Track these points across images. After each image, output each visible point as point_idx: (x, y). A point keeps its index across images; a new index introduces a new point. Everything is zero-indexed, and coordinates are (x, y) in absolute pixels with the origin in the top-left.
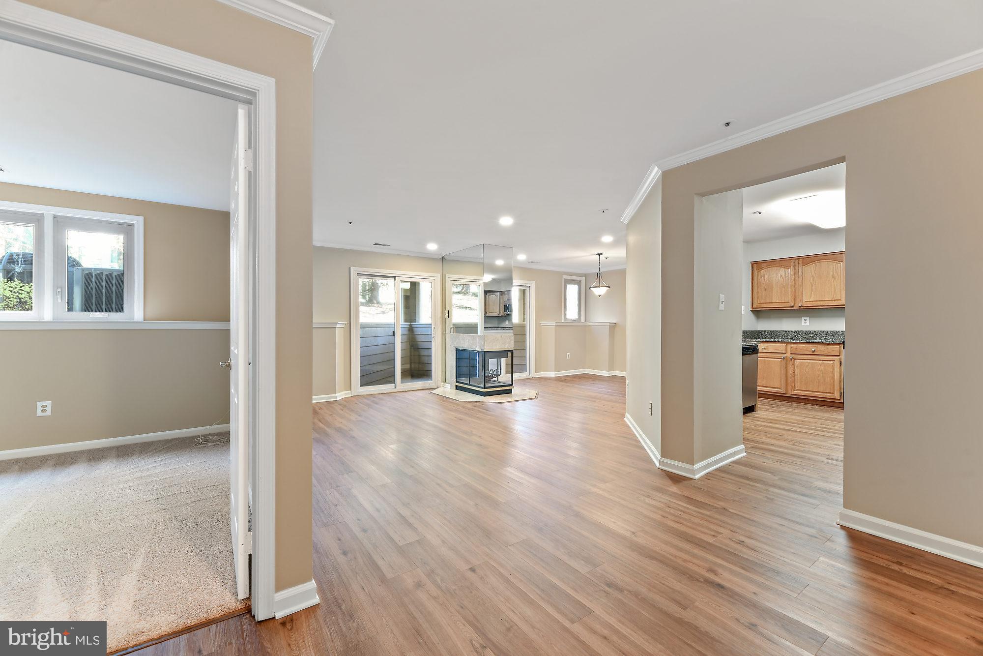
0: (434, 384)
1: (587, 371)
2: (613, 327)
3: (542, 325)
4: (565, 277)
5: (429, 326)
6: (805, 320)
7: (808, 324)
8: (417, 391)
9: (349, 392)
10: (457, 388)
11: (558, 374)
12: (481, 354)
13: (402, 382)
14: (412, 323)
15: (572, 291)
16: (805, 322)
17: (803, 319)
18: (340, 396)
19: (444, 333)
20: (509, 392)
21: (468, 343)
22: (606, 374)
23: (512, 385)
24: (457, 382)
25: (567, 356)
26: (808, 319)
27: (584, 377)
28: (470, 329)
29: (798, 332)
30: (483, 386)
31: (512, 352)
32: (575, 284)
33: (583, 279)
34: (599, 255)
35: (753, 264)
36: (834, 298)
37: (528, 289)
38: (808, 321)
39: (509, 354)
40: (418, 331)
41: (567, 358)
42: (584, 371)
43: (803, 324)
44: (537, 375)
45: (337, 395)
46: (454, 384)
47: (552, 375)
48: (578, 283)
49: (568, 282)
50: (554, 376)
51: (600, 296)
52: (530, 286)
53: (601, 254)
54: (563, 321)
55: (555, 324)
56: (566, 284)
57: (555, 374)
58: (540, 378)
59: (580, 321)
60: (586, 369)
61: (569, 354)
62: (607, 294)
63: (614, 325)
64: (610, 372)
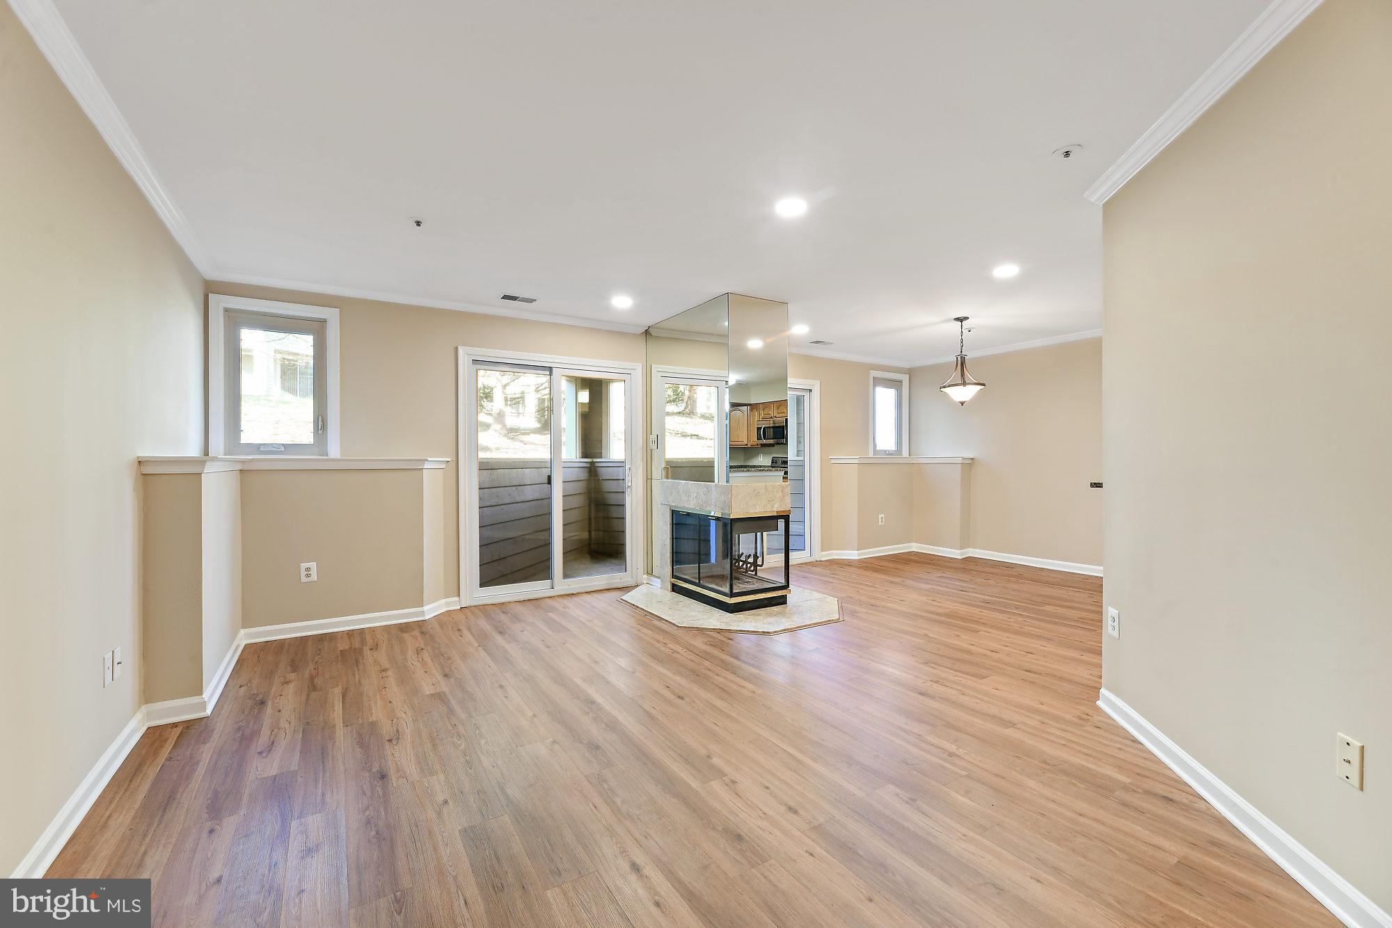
0: (630, 579)
1: (915, 547)
2: (969, 465)
3: (833, 461)
4: (873, 373)
5: (620, 465)
8: (596, 595)
9: (456, 599)
10: (675, 589)
11: (864, 554)
12: (720, 524)
13: (566, 576)
14: (595, 460)
15: (885, 399)
18: (431, 610)
19: (649, 479)
20: (782, 601)
21: (694, 498)
22: (957, 554)
23: (786, 587)
24: (674, 576)
25: (880, 520)
27: (911, 560)
28: (700, 471)
30: (727, 590)
31: (786, 518)
32: (890, 387)
33: (905, 378)
34: (961, 320)
37: (807, 395)
39: (781, 523)
40: (605, 473)
41: (880, 523)
42: (911, 547)
44: (826, 555)
45: (426, 608)
46: (669, 579)
47: (853, 555)
48: (895, 384)
49: (878, 382)
50: (857, 558)
51: (962, 403)
52: (811, 390)
53: (966, 318)
54: (871, 455)
55: (857, 461)
56: (875, 386)
57: (859, 555)
58: (832, 562)
59: (901, 454)
60: (913, 544)
61: (882, 515)
62: (977, 398)
63: (970, 462)
64: (963, 551)
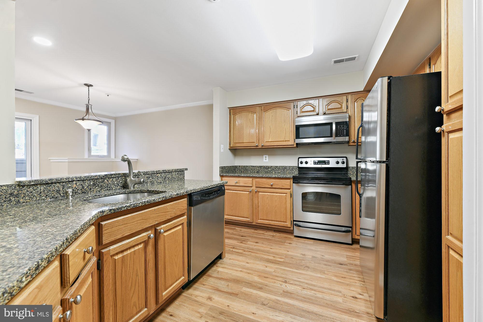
3: (51, 161)
6: (266, 157)
7: (267, 160)
16: (266, 159)
17: (264, 156)
26: (267, 156)
29: (261, 167)
33: (113, 122)
34: (89, 86)
35: (231, 109)
36: (284, 139)
38: (267, 158)
43: (264, 160)
52: (31, 120)
53: (91, 86)
55: (67, 161)
59: (110, 157)
63: (136, 161)
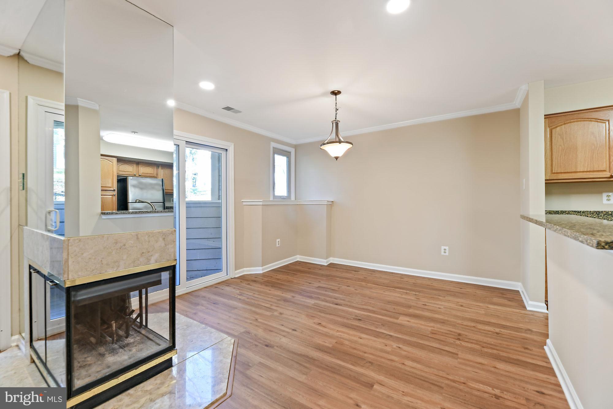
1: (299, 258)
3: (244, 204)
4: (273, 145)
6: (608, 196)
7: (612, 201)
11: (267, 269)
15: (281, 162)
16: (608, 200)
17: (604, 195)
22: (325, 262)
25: (277, 243)
32: (283, 155)
33: (292, 151)
34: (335, 93)
37: (223, 153)
38: (612, 198)
41: (277, 245)
42: (296, 258)
43: (605, 201)
44: (238, 273)
47: (259, 270)
48: (287, 153)
49: (276, 151)
50: (261, 272)
51: (337, 158)
52: (227, 150)
53: (339, 92)
54: (271, 199)
55: (261, 204)
56: (274, 154)
57: (263, 270)
58: (243, 278)
59: (290, 199)
60: (298, 256)
61: (279, 240)
62: (347, 153)
63: (331, 203)
64: (327, 260)
